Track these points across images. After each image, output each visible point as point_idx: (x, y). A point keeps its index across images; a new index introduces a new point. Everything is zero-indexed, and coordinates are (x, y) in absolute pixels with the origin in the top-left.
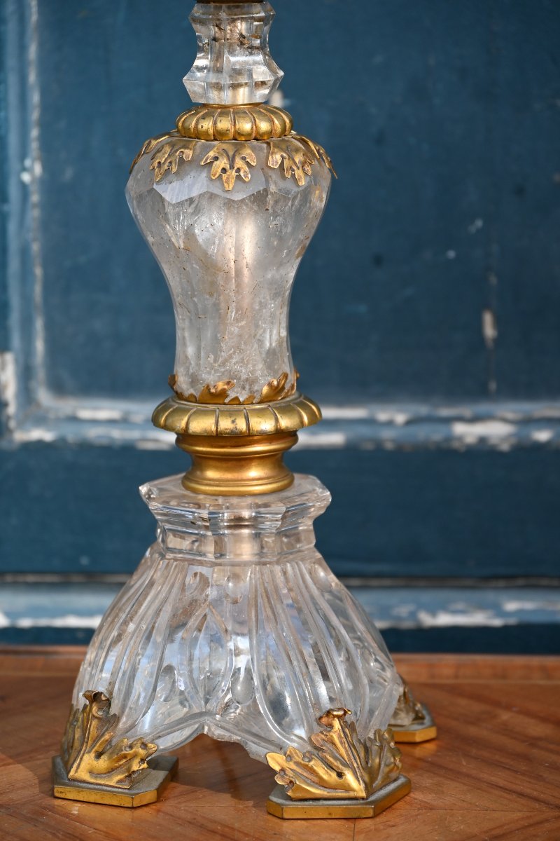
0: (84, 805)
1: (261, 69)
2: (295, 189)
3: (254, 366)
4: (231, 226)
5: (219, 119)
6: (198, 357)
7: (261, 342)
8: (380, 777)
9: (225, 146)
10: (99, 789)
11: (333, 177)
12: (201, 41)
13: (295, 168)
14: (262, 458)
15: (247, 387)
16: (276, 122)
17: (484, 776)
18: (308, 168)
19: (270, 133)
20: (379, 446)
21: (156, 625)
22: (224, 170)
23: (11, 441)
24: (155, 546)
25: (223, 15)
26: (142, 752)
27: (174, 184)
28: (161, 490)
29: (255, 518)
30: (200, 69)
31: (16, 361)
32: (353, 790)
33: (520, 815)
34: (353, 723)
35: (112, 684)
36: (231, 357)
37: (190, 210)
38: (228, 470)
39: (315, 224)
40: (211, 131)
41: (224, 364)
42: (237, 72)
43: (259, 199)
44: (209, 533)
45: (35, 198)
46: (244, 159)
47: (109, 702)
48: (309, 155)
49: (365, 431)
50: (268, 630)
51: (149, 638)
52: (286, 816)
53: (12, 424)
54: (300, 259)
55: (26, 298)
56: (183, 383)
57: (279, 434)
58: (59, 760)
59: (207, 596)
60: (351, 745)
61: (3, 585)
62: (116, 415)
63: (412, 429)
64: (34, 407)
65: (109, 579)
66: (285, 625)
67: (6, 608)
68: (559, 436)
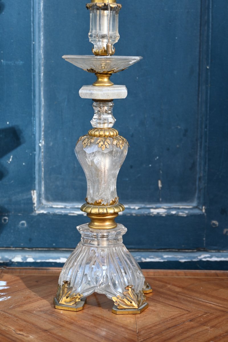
0: (64, 311)
1: (111, 118)
2: (120, 150)
3: (108, 196)
4: (103, 159)
5: (100, 132)
6: (94, 193)
7: (110, 189)
8: (141, 303)
9: (102, 139)
10: (67, 306)
11: (129, 147)
12: (95, 111)
13: (120, 144)
14: (109, 219)
15: (106, 201)
16: (115, 133)
17: (167, 302)
18: (123, 145)
19: (113, 136)
21: (82, 263)
22: (102, 145)
23: (35, 213)
24: (80, 242)
25: (101, 105)
26: (79, 297)
27: (89, 148)
28: (82, 228)
29: (107, 235)
30: (94, 119)
31: (37, 193)
32: (135, 307)
33: (178, 313)
34: (134, 289)
35: (71, 279)
36: (102, 193)
37: (93, 155)
38: (101, 222)
40: (98, 135)
41: (100, 195)
42: (105, 119)
43: (111, 152)
44: (96, 239)
45: (42, 150)
46: (107, 142)
47: (70, 284)
48: (123, 141)
49: (128, 211)
50: (112, 264)
51: (80, 266)
52: (117, 313)
53: (36, 209)
54: (120, 168)
55: (40, 176)
56: (89, 200)
57: (114, 213)
58: (55, 299)
59: (96, 256)
60: (134, 295)
61: (32, 251)
62: (63, 207)
63: (140, 210)
64: (41, 204)
65: (60, 249)
66: (116, 263)
67: (33, 257)
68: (178, 212)
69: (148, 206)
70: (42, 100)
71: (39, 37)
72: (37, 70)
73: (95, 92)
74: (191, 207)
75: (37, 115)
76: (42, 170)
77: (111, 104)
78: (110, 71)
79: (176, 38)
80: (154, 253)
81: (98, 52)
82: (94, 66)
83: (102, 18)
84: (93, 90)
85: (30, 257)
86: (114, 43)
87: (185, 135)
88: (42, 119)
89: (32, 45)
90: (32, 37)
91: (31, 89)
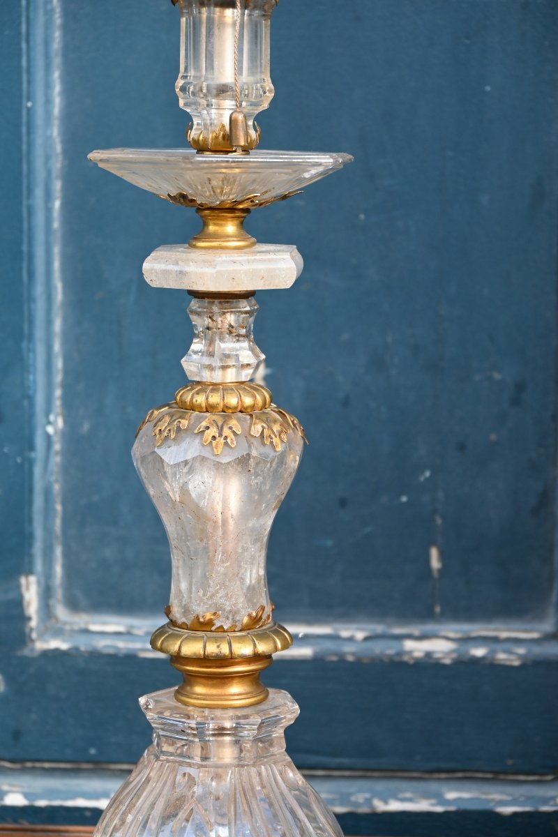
1: (245, 352)
2: (272, 454)
3: (236, 600)
4: (219, 483)
5: (211, 394)
6: (190, 592)
7: (242, 580)
9: (215, 417)
11: (305, 443)
12: (197, 329)
13: (273, 436)
14: (242, 676)
15: (231, 617)
16: (258, 397)
18: (284, 437)
19: (253, 407)
20: (342, 659)
21: (151, 817)
22: (214, 438)
23: (33, 650)
24: (151, 748)
25: (215, 309)
27: (172, 448)
28: (156, 702)
29: (236, 728)
30: (196, 353)
31: (38, 583)
36: (217, 592)
37: (185, 470)
38: (213, 686)
39: (290, 481)
40: (204, 405)
41: (211, 597)
42: (226, 356)
43: (243, 461)
44: (197, 740)
45: (57, 447)
46: (230, 428)
48: (285, 425)
49: (330, 645)
50: (244, 822)
51: (144, 827)
53: (34, 635)
54: (276, 511)
55: (48, 530)
56: (177, 612)
57: (256, 657)
59: (194, 793)
61: (24, 770)
62: (121, 629)
63: (370, 644)
64: (53, 621)
65: (113, 767)
66: (258, 818)
67: (26, 790)
68: (493, 652)
69: (397, 631)
70: (56, 288)
71: (48, 86)
72: (39, 192)
73: (191, 268)
74: (535, 635)
75: (39, 333)
76: (55, 510)
77: (245, 306)
78: (241, 202)
79: (488, 88)
80: (415, 784)
81: (205, 140)
82: (190, 185)
83: (216, 31)
84: (186, 261)
85: (14, 789)
86: (257, 112)
87: (516, 401)
88: (57, 347)
89: (24, 113)
90: (25, 85)
91: (21, 252)
